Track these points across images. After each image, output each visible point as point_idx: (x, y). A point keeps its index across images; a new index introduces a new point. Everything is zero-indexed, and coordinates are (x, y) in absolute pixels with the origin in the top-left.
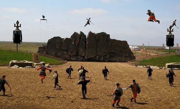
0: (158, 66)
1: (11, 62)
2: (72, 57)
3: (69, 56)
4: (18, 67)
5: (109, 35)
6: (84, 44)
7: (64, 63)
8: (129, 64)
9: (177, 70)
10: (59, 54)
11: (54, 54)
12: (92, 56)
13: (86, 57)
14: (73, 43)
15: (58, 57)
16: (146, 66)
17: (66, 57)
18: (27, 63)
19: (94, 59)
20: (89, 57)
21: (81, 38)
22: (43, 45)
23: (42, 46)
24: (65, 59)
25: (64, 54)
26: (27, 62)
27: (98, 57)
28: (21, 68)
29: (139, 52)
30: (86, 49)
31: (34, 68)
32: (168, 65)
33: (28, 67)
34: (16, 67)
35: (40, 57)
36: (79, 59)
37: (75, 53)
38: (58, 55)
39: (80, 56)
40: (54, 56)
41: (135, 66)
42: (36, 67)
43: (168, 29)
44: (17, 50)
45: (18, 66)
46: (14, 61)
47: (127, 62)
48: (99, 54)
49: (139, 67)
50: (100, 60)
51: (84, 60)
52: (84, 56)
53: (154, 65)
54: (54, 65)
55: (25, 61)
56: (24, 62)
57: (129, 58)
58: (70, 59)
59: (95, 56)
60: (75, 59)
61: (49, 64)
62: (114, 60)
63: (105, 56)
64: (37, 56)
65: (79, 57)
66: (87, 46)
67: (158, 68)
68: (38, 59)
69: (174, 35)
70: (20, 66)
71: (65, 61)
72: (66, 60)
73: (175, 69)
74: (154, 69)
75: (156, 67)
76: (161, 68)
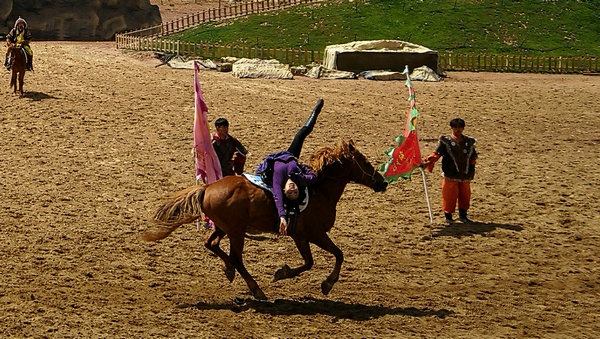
0: (284, 60)
8: (126, 51)
9: (390, 78)
16: (217, 60)
32: (339, 55)
41: (159, 62)
47: (113, 39)
49: (181, 65)
53: (264, 56)
57: (122, 18)
67: (285, 71)
73: (374, 78)
74: (261, 76)
75: (269, 67)
76: (298, 73)
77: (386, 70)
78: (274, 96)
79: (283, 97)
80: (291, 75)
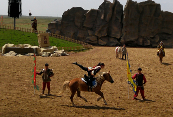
1: (4, 47)
2: (100, 40)
3: (95, 38)
4: (16, 55)
5: (159, 6)
6: (119, 18)
7: (88, 49)
10: (80, 35)
11: (72, 34)
12: (132, 39)
13: (122, 40)
14: (102, 18)
15: (78, 39)
17: (91, 39)
18: (30, 49)
19: (136, 42)
20: (128, 40)
21: (116, 9)
22: (55, 20)
23: (54, 22)
24: (90, 42)
25: (88, 35)
26: (29, 46)
27: (141, 40)
28: (20, 55)
30: (122, 27)
31: (41, 55)
33: (32, 54)
34: (12, 54)
35: (50, 39)
36: (112, 42)
37: (105, 34)
38: (78, 36)
39: (113, 38)
40: (73, 38)
42: (43, 55)
44: (15, 28)
45: (15, 53)
46: (10, 45)
48: (143, 35)
50: (145, 44)
51: (119, 44)
52: (120, 39)
54: (72, 52)
55: (26, 44)
56: (26, 46)
58: (98, 43)
59: (136, 38)
60: (105, 43)
61: (63, 50)
62: (168, 44)
63: (153, 38)
64: (45, 38)
65: (112, 40)
66: (124, 23)
68: (46, 41)
70: (18, 53)
71: (90, 46)
72: (90, 44)
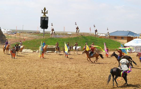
0: (32, 49)
9: (51, 52)
29: (12, 35)
43: (42, 11)
53: (28, 49)
67: (32, 51)
69: (48, 17)
73: (48, 52)
74: (27, 52)
75: (29, 51)
76: (34, 52)
77: (50, 51)
78: (30, 56)
79: (31, 56)
80: (33, 52)
